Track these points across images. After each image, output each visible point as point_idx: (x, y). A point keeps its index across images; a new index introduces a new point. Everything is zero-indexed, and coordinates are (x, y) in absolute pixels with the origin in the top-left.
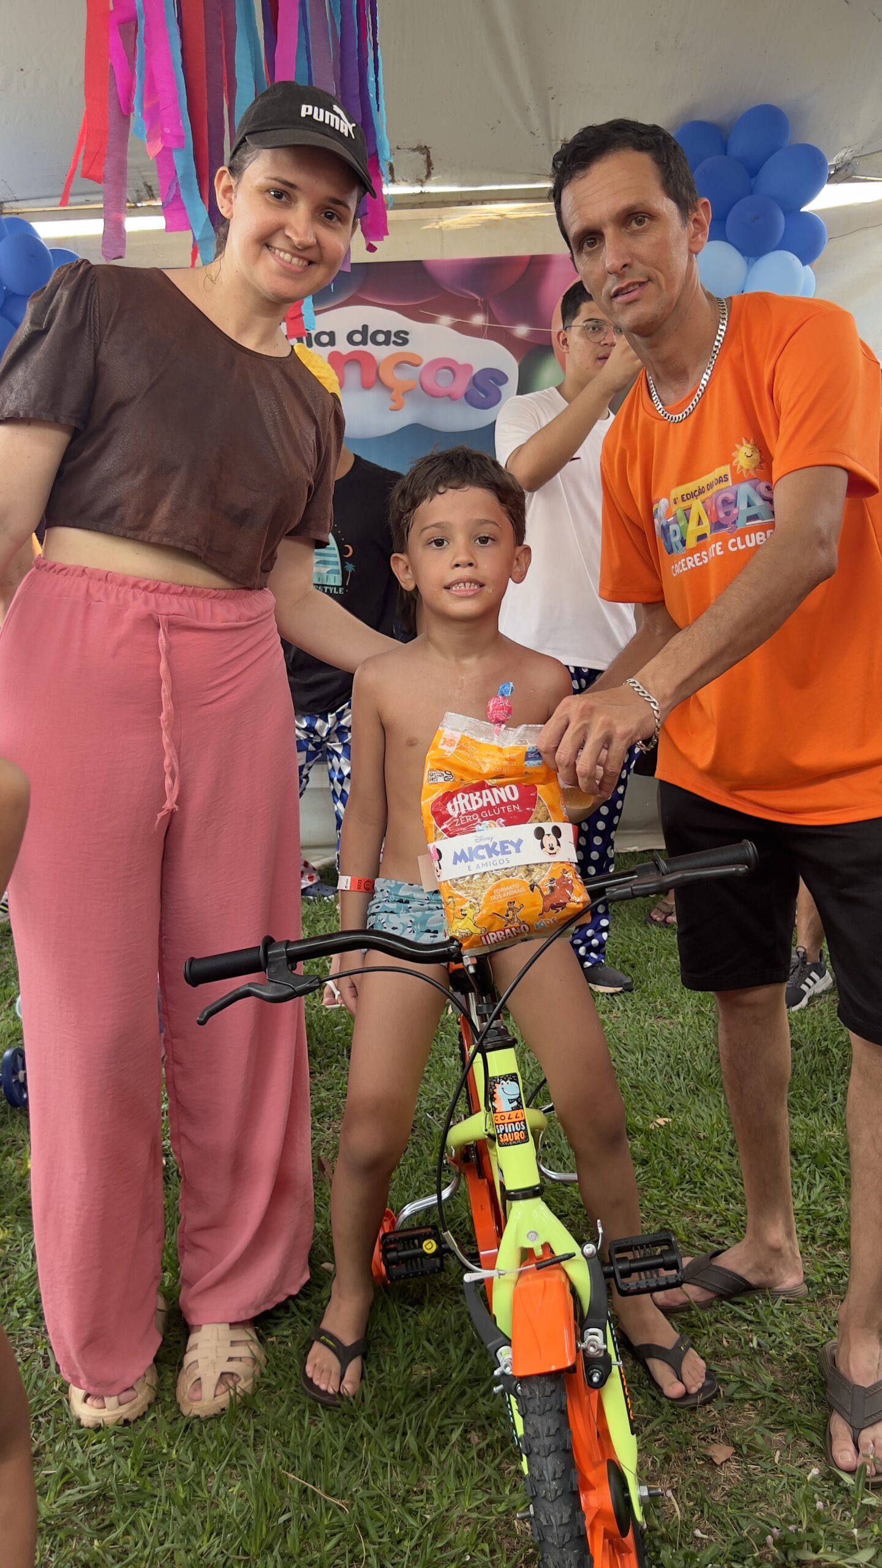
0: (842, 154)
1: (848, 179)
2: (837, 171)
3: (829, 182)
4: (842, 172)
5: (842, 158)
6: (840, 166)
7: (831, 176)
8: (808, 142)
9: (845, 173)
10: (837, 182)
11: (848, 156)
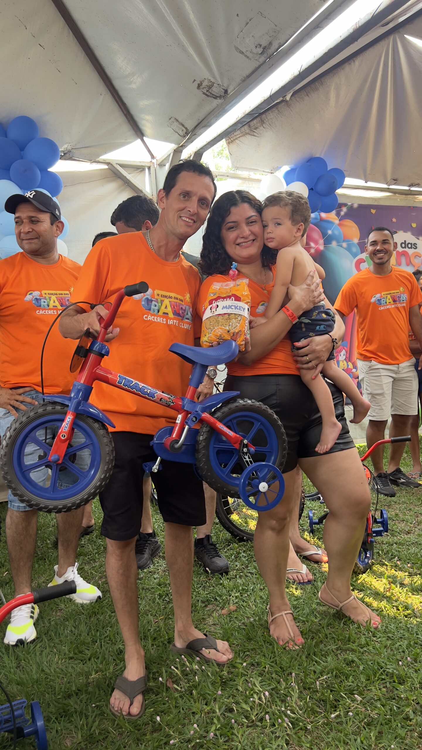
0: (66, 146)
1: (71, 159)
2: (65, 154)
3: (60, 159)
4: (67, 155)
5: (67, 148)
6: (66, 152)
7: (61, 156)
8: (48, 138)
9: (68, 156)
10: (65, 159)
11: (69, 148)
